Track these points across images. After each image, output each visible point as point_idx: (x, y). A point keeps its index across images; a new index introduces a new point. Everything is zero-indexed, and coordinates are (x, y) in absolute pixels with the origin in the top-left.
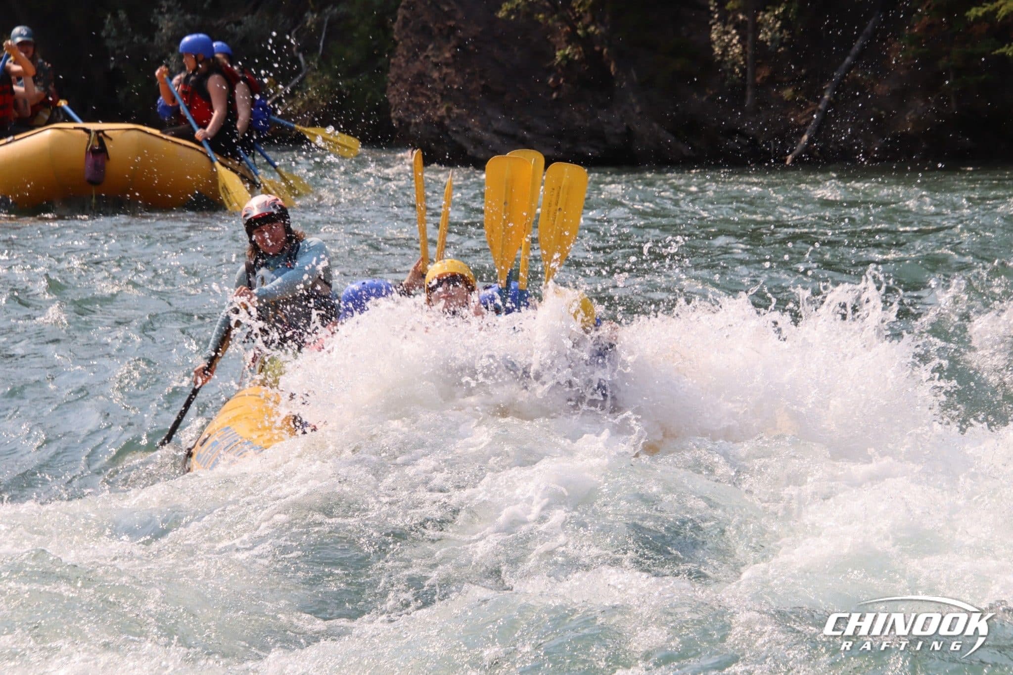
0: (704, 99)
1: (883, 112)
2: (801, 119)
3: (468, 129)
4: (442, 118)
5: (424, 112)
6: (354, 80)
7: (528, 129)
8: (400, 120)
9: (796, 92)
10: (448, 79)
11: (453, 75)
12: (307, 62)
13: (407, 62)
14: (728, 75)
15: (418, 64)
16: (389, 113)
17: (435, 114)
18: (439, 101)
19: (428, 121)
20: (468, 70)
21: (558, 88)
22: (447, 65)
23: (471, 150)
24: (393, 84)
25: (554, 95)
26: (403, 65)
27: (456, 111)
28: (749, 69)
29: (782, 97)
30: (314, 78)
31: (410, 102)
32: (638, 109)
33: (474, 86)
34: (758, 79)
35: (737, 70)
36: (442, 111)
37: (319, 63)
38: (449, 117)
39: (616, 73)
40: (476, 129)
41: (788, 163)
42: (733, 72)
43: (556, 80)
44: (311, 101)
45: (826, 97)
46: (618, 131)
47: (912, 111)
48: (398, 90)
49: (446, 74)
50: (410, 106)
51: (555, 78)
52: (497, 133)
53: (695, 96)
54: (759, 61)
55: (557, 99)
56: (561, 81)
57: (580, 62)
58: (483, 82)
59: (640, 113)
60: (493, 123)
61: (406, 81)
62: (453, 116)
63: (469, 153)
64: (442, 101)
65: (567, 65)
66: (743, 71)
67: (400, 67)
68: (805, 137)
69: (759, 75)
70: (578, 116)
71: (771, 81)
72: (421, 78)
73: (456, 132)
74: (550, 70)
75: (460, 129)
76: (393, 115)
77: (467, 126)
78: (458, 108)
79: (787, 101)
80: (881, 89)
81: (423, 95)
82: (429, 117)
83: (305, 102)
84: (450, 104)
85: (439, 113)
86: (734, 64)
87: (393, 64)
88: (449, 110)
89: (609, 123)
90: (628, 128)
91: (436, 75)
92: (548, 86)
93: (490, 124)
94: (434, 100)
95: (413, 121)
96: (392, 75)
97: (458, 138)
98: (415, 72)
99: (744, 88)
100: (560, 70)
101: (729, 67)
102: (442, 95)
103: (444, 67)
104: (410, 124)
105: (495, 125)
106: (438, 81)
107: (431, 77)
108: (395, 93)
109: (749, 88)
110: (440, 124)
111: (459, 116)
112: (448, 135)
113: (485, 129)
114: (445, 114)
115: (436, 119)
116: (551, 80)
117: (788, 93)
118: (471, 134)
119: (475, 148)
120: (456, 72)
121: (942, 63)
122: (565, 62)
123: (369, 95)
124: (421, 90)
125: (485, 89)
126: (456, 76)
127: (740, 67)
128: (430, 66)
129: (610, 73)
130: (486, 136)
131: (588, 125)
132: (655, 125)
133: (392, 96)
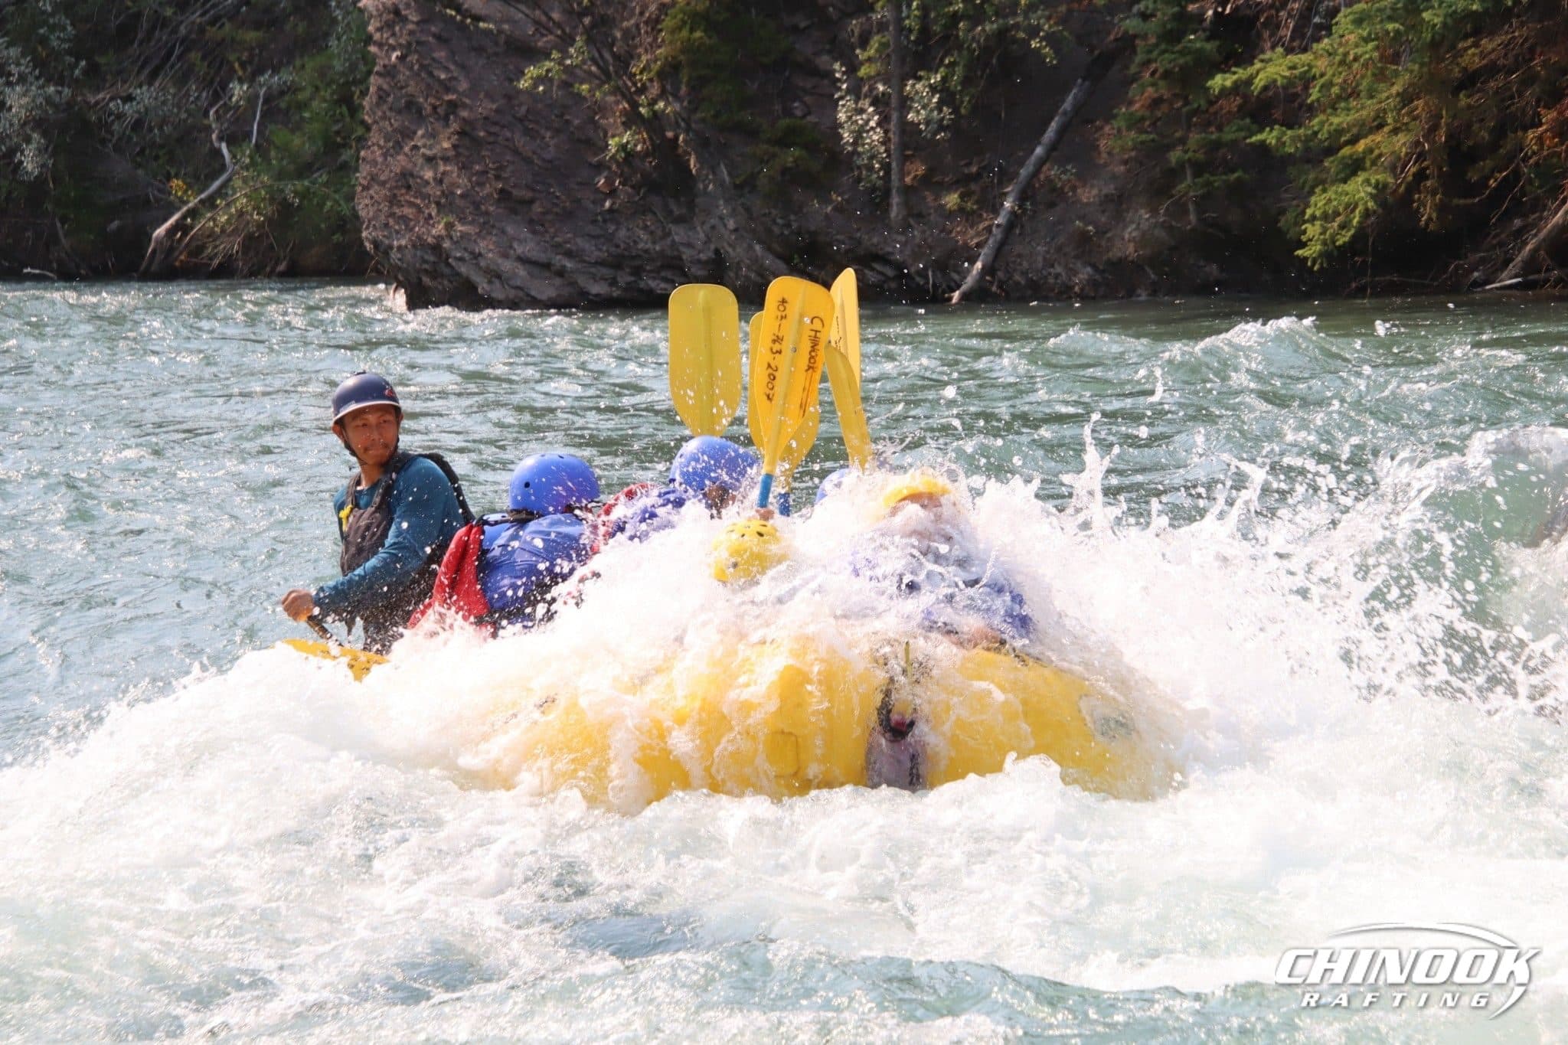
0: (830, 208)
1: (1090, 228)
2: (972, 238)
3: (477, 256)
4: (439, 238)
5: (412, 230)
6: (306, 183)
7: (569, 254)
8: (376, 244)
9: (962, 197)
10: (446, 180)
11: (455, 175)
12: (234, 156)
13: (385, 155)
14: (864, 173)
15: (401, 157)
16: (359, 231)
17: (429, 232)
18: (434, 213)
19: (419, 244)
20: (477, 168)
21: (612, 193)
22: (446, 160)
23: (483, 287)
24: (366, 188)
25: (607, 204)
26: (380, 160)
27: (459, 227)
28: (894, 165)
29: (942, 206)
30: (245, 180)
31: (392, 215)
32: (731, 224)
33: (487, 189)
34: (908, 180)
35: (877, 166)
36: (439, 229)
37: (251, 157)
38: (450, 237)
39: (699, 170)
40: (490, 255)
41: (954, 301)
42: (870, 168)
43: (609, 182)
44: (241, 213)
45: (1007, 205)
46: (704, 257)
47: (1134, 226)
48: (372, 198)
49: (444, 173)
50: (391, 222)
51: (607, 178)
52: (523, 260)
53: (816, 204)
54: (909, 152)
55: (611, 210)
56: (617, 183)
57: (646, 154)
58: (500, 185)
59: (736, 230)
60: (515, 245)
61: (383, 184)
62: (456, 235)
63: (480, 291)
64: (439, 212)
65: (625, 159)
66: (886, 167)
67: (374, 163)
68: (979, 265)
69: (909, 173)
70: (642, 235)
71: (926, 181)
72: (406, 179)
73: (461, 259)
74: (600, 167)
75: (466, 255)
76: (364, 234)
77: (477, 250)
78: (463, 224)
79: (951, 212)
80: (1088, 195)
81: (411, 204)
82: (419, 237)
83: (231, 216)
84: (451, 218)
85: (434, 232)
86: (872, 157)
87: (364, 159)
88: (449, 226)
89: (689, 245)
90: (717, 252)
91: (429, 175)
92: (597, 191)
93: (511, 247)
94: (427, 212)
95: (395, 243)
96: (362, 175)
97: (463, 269)
98: (398, 170)
99: (887, 193)
100: (614, 167)
101: (865, 161)
102: (438, 204)
103: (441, 163)
104: (391, 247)
105: (519, 249)
106: (433, 184)
107: (421, 178)
108: (367, 201)
109: (894, 191)
110: (436, 248)
111: (464, 236)
112: (448, 265)
113: (505, 256)
114: (443, 232)
115: (430, 240)
116: (602, 182)
117: (952, 200)
118: (483, 263)
119: (490, 282)
120: (460, 169)
121: (1175, 156)
122: (621, 156)
123: (329, 204)
124: (407, 197)
125: (504, 195)
126: (459, 176)
127: (881, 162)
128: (420, 161)
129: (690, 171)
130: (506, 266)
131: (658, 248)
132: (758, 247)
133: (364, 207)
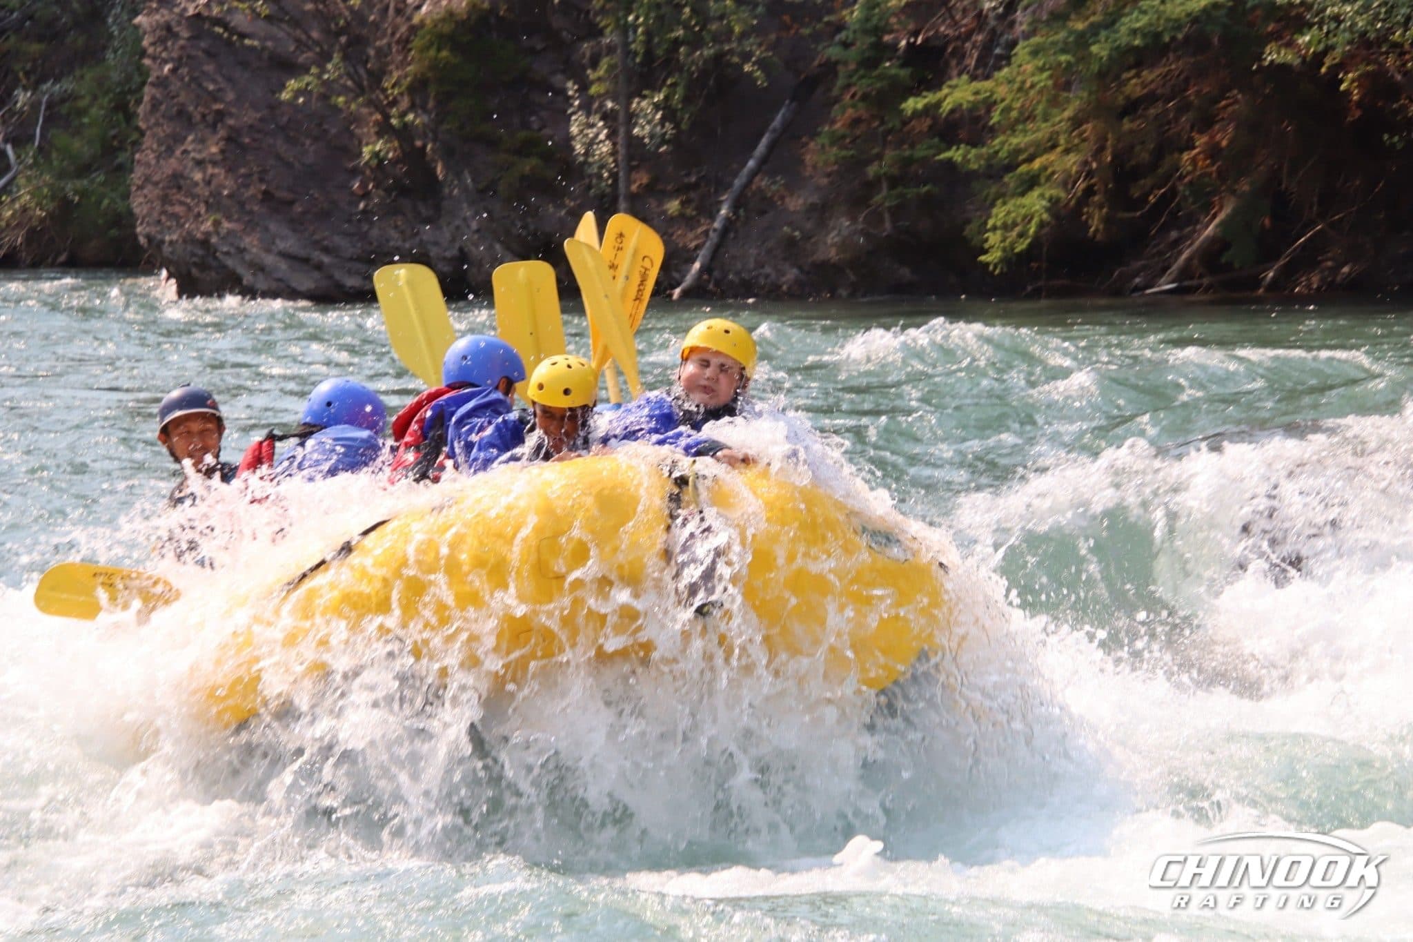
0: (563, 213)
1: (797, 233)
2: (691, 241)
3: (241, 251)
4: (208, 234)
5: (183, 225)
6: (85, 182)
7: (326, 250)
8: (149, 238)
9: (682, 204)
10: (214, 182)
11: (222, 177)
12: (18, 157)
13: (158, 158)
14: (594, 181)
15: (172, 160)
16: (134, 227)
17: (198, 228)
18: (203, 211)
19: (189, 239)
20: (243, 171)
21: (366, 195)
22: (215, 164)
23: (248, 278)
24: (140, 188)
25: (362, 205)
26: (153, 162)
27: (226, 225)
28: (621, 174)
29: (664, 212)
30: (28, 179)
31: (164, 212)
32: (474, 225)
33: (251, 191)
34: (634, 188)
35: (606, 175)
36: (207, 226)
37: (34, 158)
38: (218, 233)
39: (445, 176)
40: (254, 250)
41: (675, 297)
42: (600, 177)
43: (364, 185)
44: (24, 209)
45: (723, 212)
46: (448, 254)
47: (836, 232)
49: (212, 175)
50: (163, 218)
51: (361, 182)
52: (285, 255)
53: (551, 209)
54: (634, 163)
55: (364, 211)
56: (371, 186)
57: (394, 162)
58: (264, 187)
59: (478, 231)
60: (278, 241)
61: (156, 184)
62: (223, 232)
63: (245, 282)
64: (207, 211)
65: (378, 165)
66: (614, 176)
67: (148, 165)
68: (697, 265)
69: (635, 182)
70: (393, 234)
71: (649, 189)
72: (177, 181)
73: (227, 253)
74: (355, 172)
76: (139, 230)
77: (242, 246)
78: (230, 222)
79: (672, 217)
80: (795, 203)
81: (182, 203)
82: (189, 233)
83: (15, 211)
84: (218, 216)
85: (203, 228)
86: (602, 167)
87: (139, 161)
88: (217, 224)
89: (436, 244)
90: (461, 250)
91: (198, 176)
92: (353, 193)
93: (273, 243)
94: (196, 210)
95: (167, 238)
96: (137, 176)
97: (230, 262)
98: (170, 172)
99: (615, 200)
100: (368, 172)
101: (595, 170)
102: (207, 203)
103: (209, 166)
104: (162, 242)
105: (281, 245)
106: (202, 184)
107: (191, 179)
108: (141, 200)
109: (621, 198)
110: (205, 243)
111: (230, 232)
112: (215, 258)
113: (268, 251)
114: (211, 229)
115: (199, 236)
116: (357, 185)
117: (673, 206)
118: (247, 257)
119: (254, 274)
120: (227, 172)
121: (872, 170)
122: (374, 162)
123: (106, 201)
124: (178, 197)
125: (267, 196)
126: (226, 178)
127: (610, 171)
128: (190, 164)
129: (437, 177)
130: (269, 260)
131: (407, 245)
133: (138, 205)
